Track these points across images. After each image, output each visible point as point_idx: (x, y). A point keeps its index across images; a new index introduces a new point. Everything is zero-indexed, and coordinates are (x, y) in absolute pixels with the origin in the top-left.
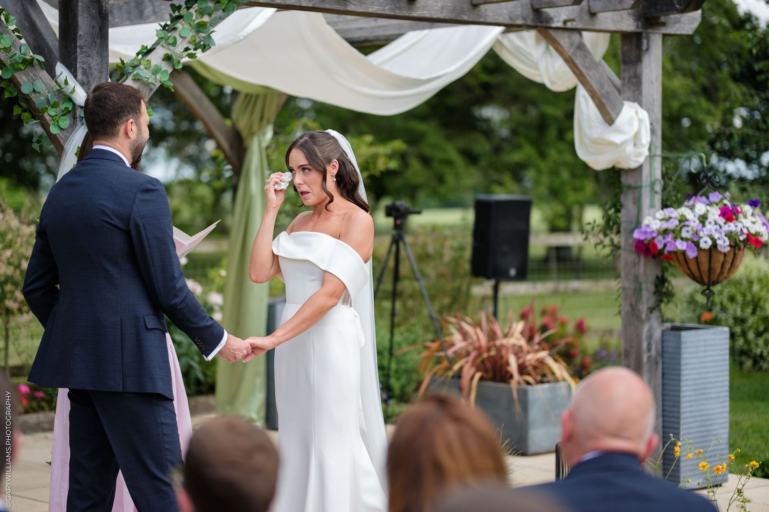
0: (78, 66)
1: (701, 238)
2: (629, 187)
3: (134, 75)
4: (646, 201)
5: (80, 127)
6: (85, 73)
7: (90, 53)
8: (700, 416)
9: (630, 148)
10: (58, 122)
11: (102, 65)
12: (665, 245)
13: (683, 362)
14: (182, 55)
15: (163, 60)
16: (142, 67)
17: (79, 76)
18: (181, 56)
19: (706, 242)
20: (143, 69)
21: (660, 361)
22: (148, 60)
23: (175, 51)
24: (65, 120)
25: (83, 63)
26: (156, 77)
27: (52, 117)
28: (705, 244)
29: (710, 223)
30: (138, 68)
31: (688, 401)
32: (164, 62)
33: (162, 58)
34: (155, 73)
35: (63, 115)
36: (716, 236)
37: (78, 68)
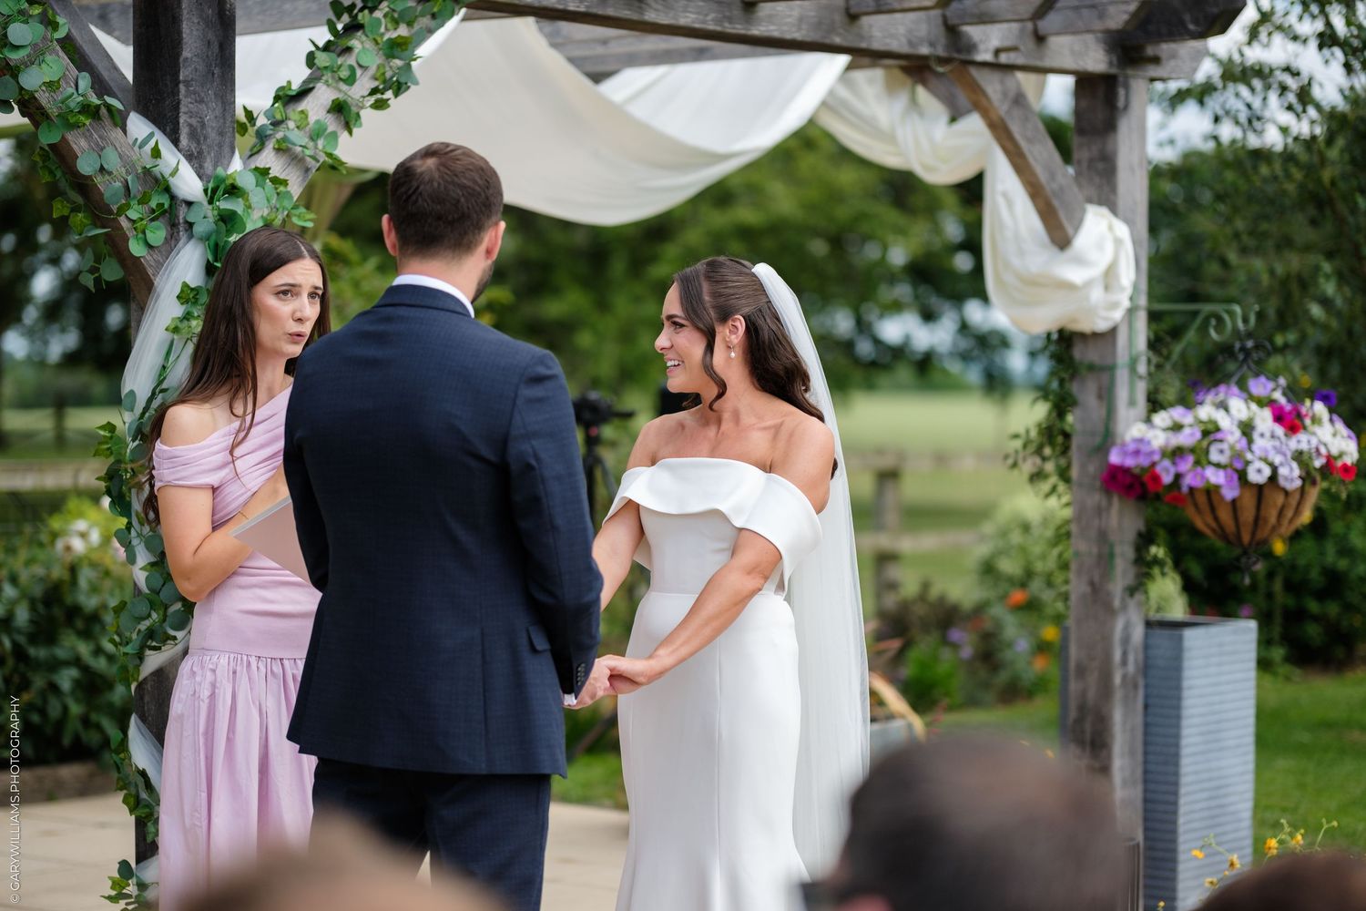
0: (181, 121)
1: (1248, 463)
2: (1092, 368)
3: (278, 141)
4: (1122, 394)
5: (185, 244)
6: (193, 135)
7: (203, 95)
8: (1210, 780)
9: (1097, 294)
10: (144, 233)
11: (224, 119)
12: (1178, 477)
13: (1186, 684)
14: (362, 102)
15: (328, 112)
16: (291, 124)
17: (184, 141)
18: (361, 105)
19: (1259, 471)
20: (293, 130)
21: (1141, 683)
22: (302, 112)
23: (349, 93)
24: (158, 229)
25: (191, 114)
26: (316, 145)
27: (133, 222)
28: (1259, 473)
29: (1262, 435)
30: (284, 126)
31: (1194, 754)
32: (330, 116)
33: (328, 107)
34: (315, 138)
35: (152, 220)
36: (1277, 460)
37: (181, 125)
